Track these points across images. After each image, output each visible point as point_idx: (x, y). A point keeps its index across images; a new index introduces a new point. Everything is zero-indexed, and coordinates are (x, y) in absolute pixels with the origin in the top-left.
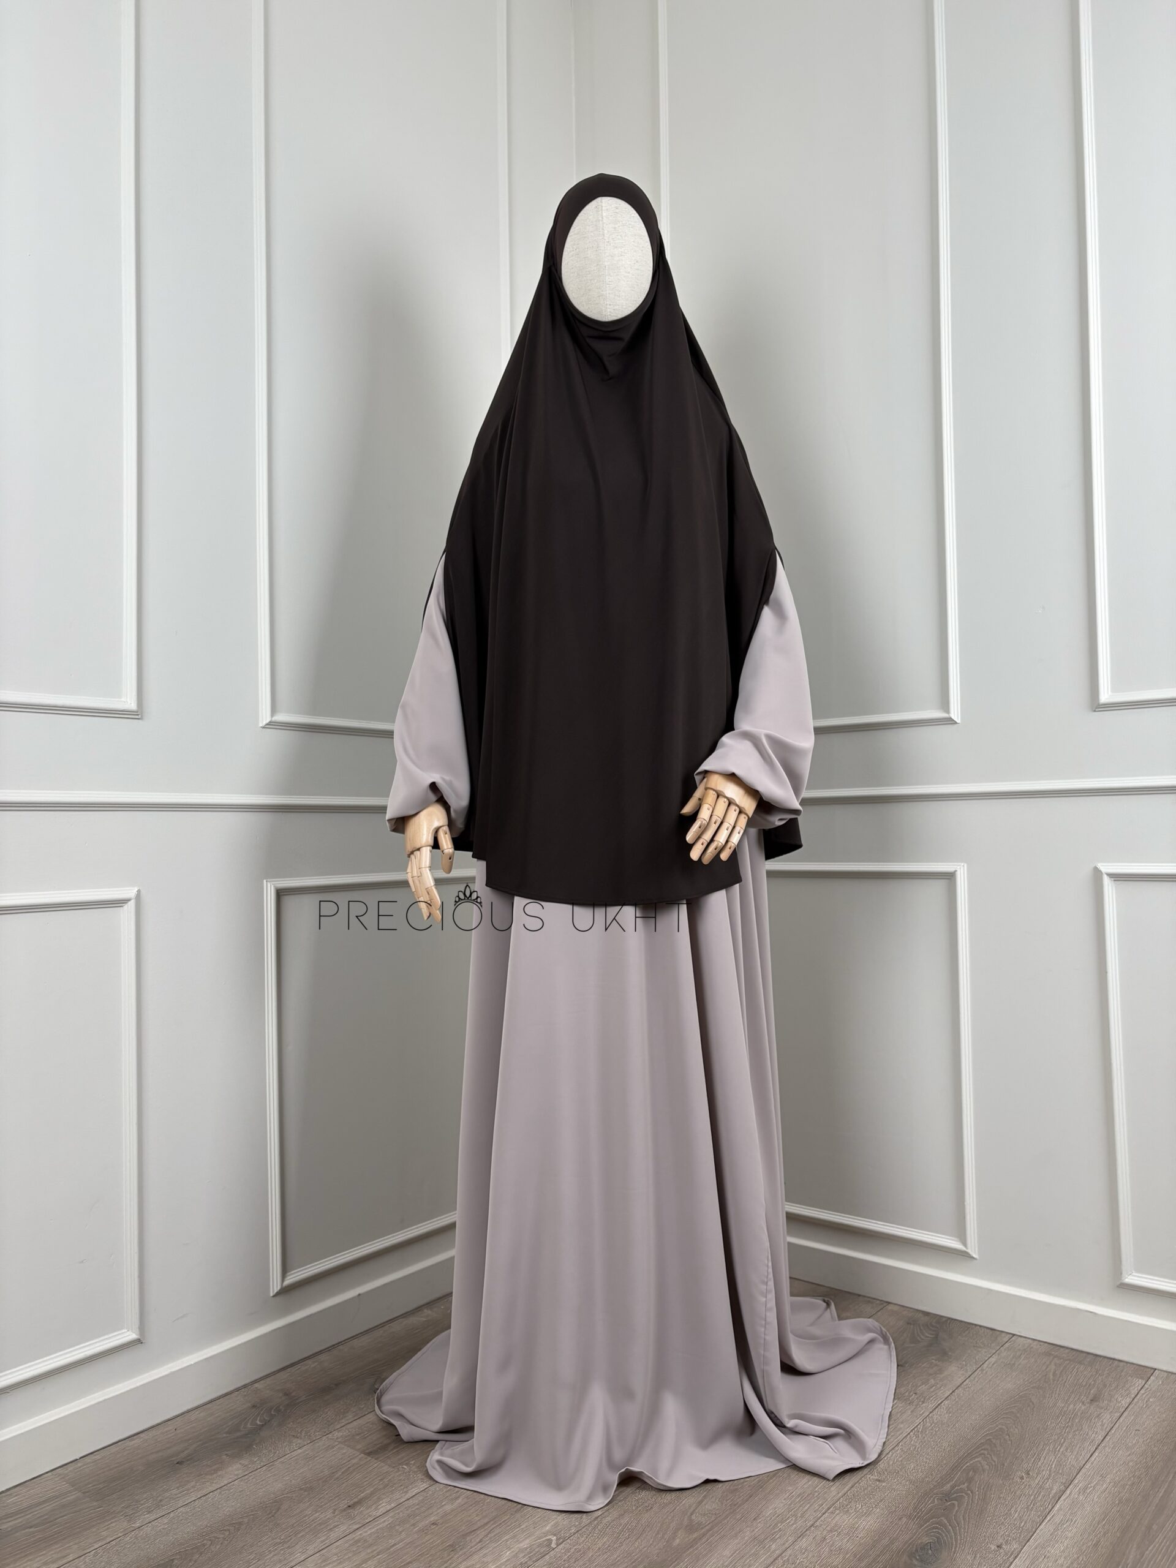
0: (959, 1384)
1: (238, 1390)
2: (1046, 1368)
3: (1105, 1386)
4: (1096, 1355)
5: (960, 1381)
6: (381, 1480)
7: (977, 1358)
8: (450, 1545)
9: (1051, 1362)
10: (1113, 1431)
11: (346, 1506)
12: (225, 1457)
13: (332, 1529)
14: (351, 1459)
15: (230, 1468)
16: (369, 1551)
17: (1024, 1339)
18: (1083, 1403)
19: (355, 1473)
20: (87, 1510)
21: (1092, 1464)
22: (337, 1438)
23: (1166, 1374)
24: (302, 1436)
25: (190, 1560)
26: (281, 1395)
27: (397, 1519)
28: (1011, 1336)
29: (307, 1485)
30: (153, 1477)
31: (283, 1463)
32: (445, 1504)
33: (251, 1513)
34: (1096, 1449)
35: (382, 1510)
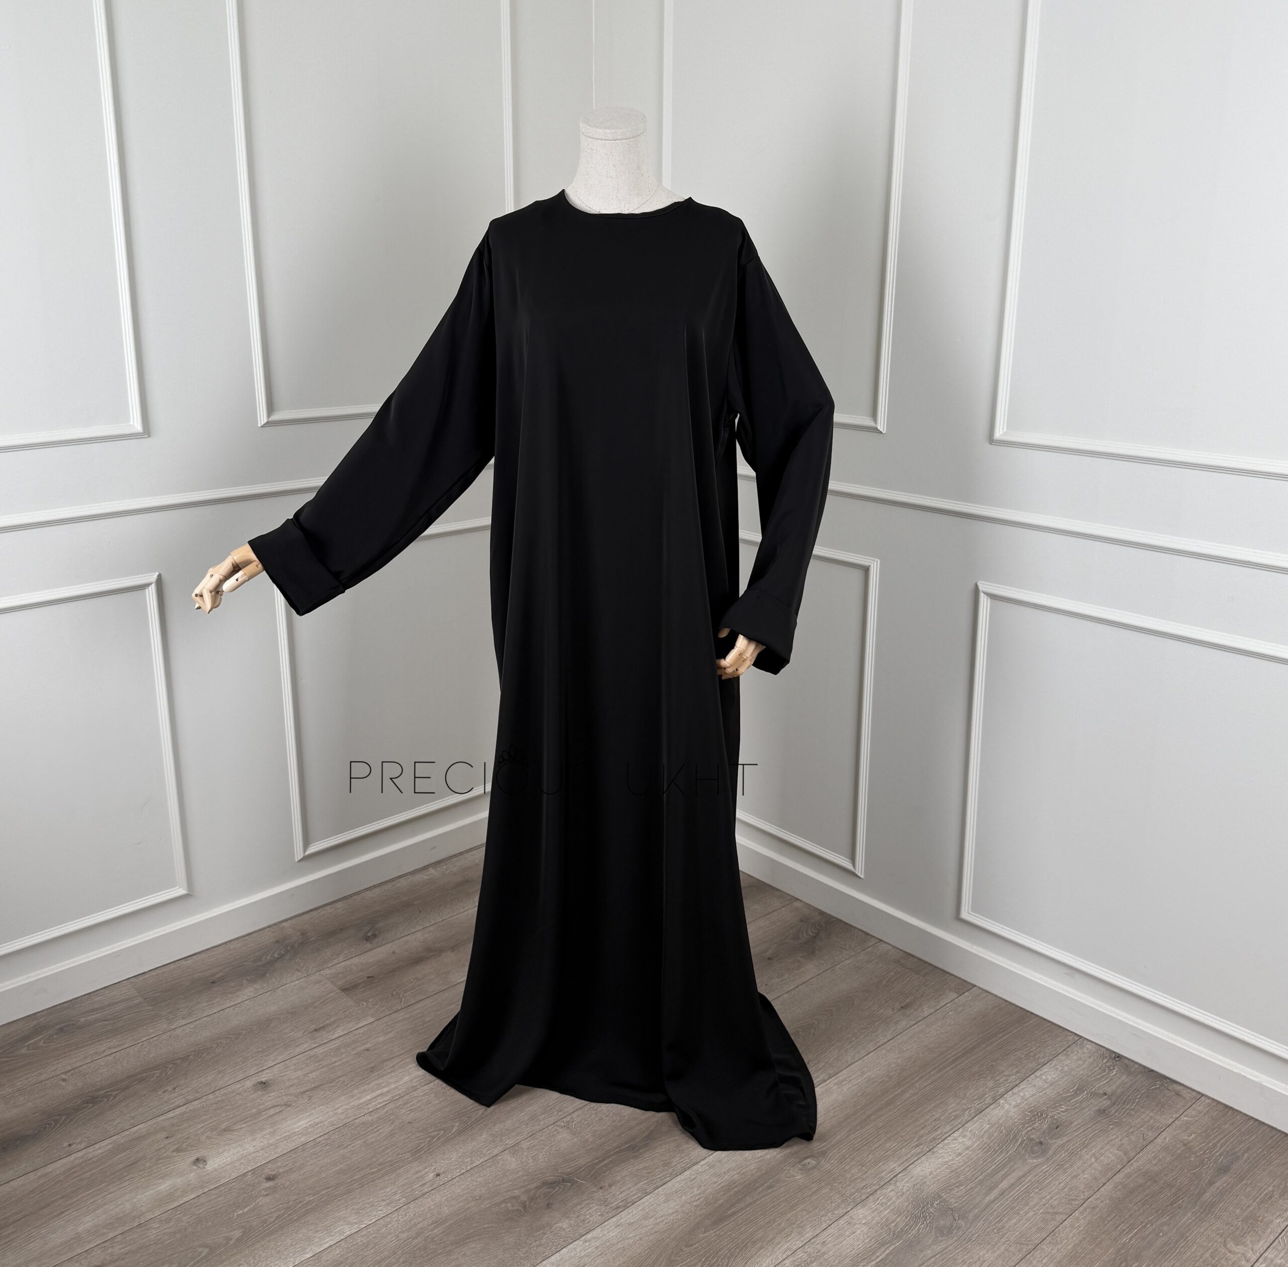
0: (806, 981)
1: (270, 926)
2: (887, 973)
3: (922, 996)
4: (936, 967)
5: (809, 977)
6: (345, 1012)
7: (835, 959)
8: (372, 1067)
9: (893, 969)
10: (899, 1037)
11: (314, 1029)
12: (245, 981)
13: (297, 1046)
14: (331, 992)
15: (246, 991)
16: (317, 1065)
17: (887, 945)
18: (893, 1010)
19: (329, 1004)
20: (143, 1012)
21: (864, 1060)
22: (326, 975)
23: (981, 991)
24: (303, 970)
25: (200, 1058)
26: (299, 933)
27: (344, 1043)
28: (878, 941)
29: (294, 1010)
30: (193, 991)
31: (282, 990)
32: (380, 1036)
33: (249, 1027)
34: (874, 1050)
35: (336, 1035)
